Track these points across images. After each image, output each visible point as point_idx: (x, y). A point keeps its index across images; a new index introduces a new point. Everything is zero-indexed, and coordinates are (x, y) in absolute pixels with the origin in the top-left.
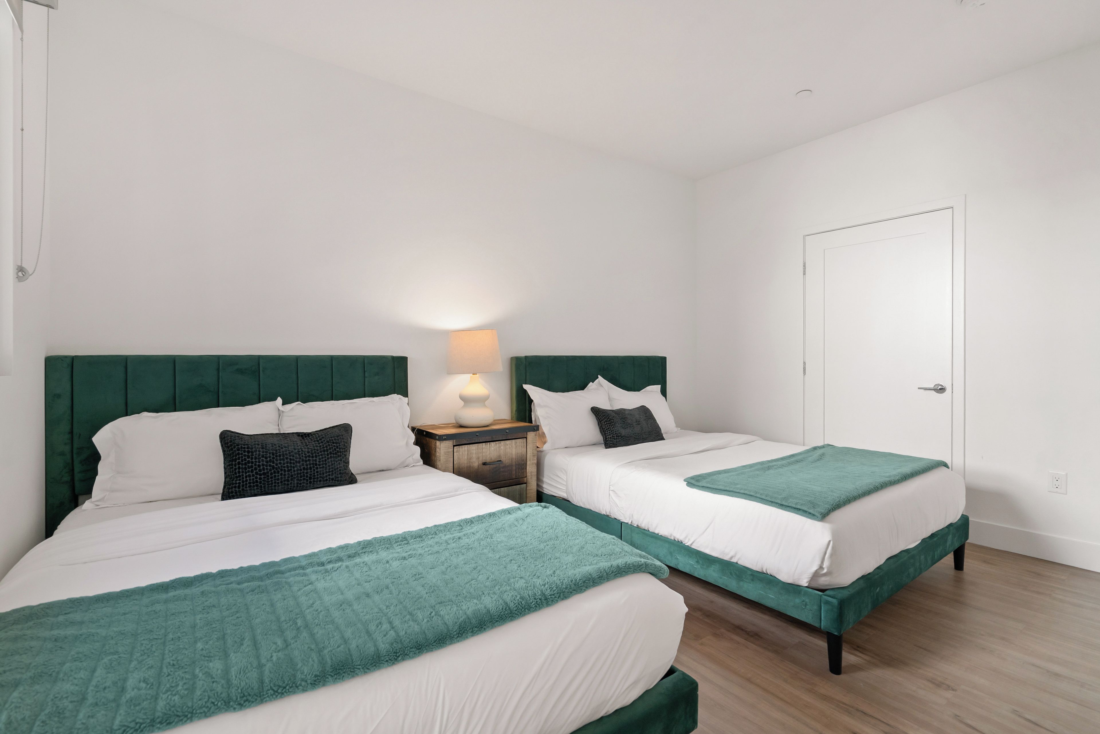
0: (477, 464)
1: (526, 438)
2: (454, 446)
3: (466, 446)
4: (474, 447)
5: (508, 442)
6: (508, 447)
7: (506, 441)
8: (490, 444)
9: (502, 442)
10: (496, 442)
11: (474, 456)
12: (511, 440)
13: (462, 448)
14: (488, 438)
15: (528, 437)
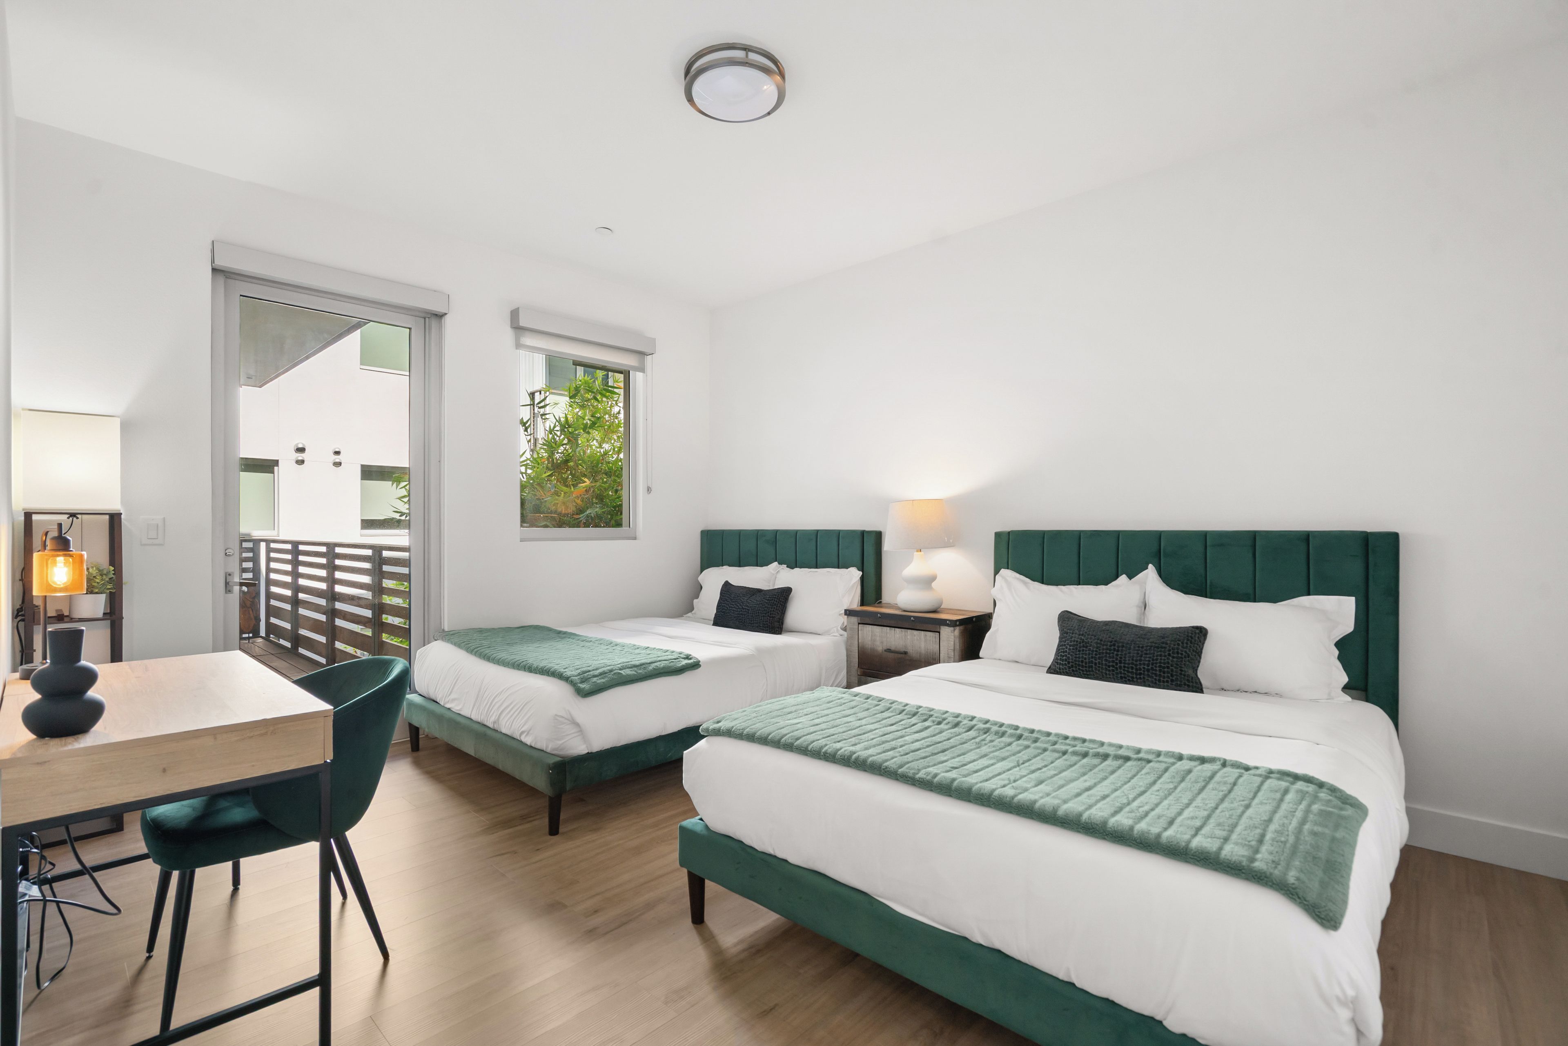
0: (881, 648)
1: (939, 632)
2: (859, 624)
3: (870, 626)
4: (877, 629)
5: (915, 632)
6: (915, 638)
7: (913, 631)
8: (895, 630)
9: (909, 631)
10: (902, 630)
11: (878, 638)
12: (919, 631)
13: (866, 627)
14: (892, 623)
15: (942, 632)
